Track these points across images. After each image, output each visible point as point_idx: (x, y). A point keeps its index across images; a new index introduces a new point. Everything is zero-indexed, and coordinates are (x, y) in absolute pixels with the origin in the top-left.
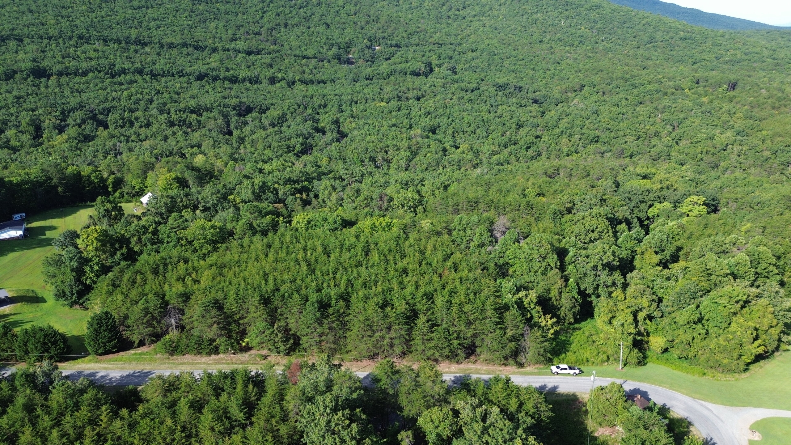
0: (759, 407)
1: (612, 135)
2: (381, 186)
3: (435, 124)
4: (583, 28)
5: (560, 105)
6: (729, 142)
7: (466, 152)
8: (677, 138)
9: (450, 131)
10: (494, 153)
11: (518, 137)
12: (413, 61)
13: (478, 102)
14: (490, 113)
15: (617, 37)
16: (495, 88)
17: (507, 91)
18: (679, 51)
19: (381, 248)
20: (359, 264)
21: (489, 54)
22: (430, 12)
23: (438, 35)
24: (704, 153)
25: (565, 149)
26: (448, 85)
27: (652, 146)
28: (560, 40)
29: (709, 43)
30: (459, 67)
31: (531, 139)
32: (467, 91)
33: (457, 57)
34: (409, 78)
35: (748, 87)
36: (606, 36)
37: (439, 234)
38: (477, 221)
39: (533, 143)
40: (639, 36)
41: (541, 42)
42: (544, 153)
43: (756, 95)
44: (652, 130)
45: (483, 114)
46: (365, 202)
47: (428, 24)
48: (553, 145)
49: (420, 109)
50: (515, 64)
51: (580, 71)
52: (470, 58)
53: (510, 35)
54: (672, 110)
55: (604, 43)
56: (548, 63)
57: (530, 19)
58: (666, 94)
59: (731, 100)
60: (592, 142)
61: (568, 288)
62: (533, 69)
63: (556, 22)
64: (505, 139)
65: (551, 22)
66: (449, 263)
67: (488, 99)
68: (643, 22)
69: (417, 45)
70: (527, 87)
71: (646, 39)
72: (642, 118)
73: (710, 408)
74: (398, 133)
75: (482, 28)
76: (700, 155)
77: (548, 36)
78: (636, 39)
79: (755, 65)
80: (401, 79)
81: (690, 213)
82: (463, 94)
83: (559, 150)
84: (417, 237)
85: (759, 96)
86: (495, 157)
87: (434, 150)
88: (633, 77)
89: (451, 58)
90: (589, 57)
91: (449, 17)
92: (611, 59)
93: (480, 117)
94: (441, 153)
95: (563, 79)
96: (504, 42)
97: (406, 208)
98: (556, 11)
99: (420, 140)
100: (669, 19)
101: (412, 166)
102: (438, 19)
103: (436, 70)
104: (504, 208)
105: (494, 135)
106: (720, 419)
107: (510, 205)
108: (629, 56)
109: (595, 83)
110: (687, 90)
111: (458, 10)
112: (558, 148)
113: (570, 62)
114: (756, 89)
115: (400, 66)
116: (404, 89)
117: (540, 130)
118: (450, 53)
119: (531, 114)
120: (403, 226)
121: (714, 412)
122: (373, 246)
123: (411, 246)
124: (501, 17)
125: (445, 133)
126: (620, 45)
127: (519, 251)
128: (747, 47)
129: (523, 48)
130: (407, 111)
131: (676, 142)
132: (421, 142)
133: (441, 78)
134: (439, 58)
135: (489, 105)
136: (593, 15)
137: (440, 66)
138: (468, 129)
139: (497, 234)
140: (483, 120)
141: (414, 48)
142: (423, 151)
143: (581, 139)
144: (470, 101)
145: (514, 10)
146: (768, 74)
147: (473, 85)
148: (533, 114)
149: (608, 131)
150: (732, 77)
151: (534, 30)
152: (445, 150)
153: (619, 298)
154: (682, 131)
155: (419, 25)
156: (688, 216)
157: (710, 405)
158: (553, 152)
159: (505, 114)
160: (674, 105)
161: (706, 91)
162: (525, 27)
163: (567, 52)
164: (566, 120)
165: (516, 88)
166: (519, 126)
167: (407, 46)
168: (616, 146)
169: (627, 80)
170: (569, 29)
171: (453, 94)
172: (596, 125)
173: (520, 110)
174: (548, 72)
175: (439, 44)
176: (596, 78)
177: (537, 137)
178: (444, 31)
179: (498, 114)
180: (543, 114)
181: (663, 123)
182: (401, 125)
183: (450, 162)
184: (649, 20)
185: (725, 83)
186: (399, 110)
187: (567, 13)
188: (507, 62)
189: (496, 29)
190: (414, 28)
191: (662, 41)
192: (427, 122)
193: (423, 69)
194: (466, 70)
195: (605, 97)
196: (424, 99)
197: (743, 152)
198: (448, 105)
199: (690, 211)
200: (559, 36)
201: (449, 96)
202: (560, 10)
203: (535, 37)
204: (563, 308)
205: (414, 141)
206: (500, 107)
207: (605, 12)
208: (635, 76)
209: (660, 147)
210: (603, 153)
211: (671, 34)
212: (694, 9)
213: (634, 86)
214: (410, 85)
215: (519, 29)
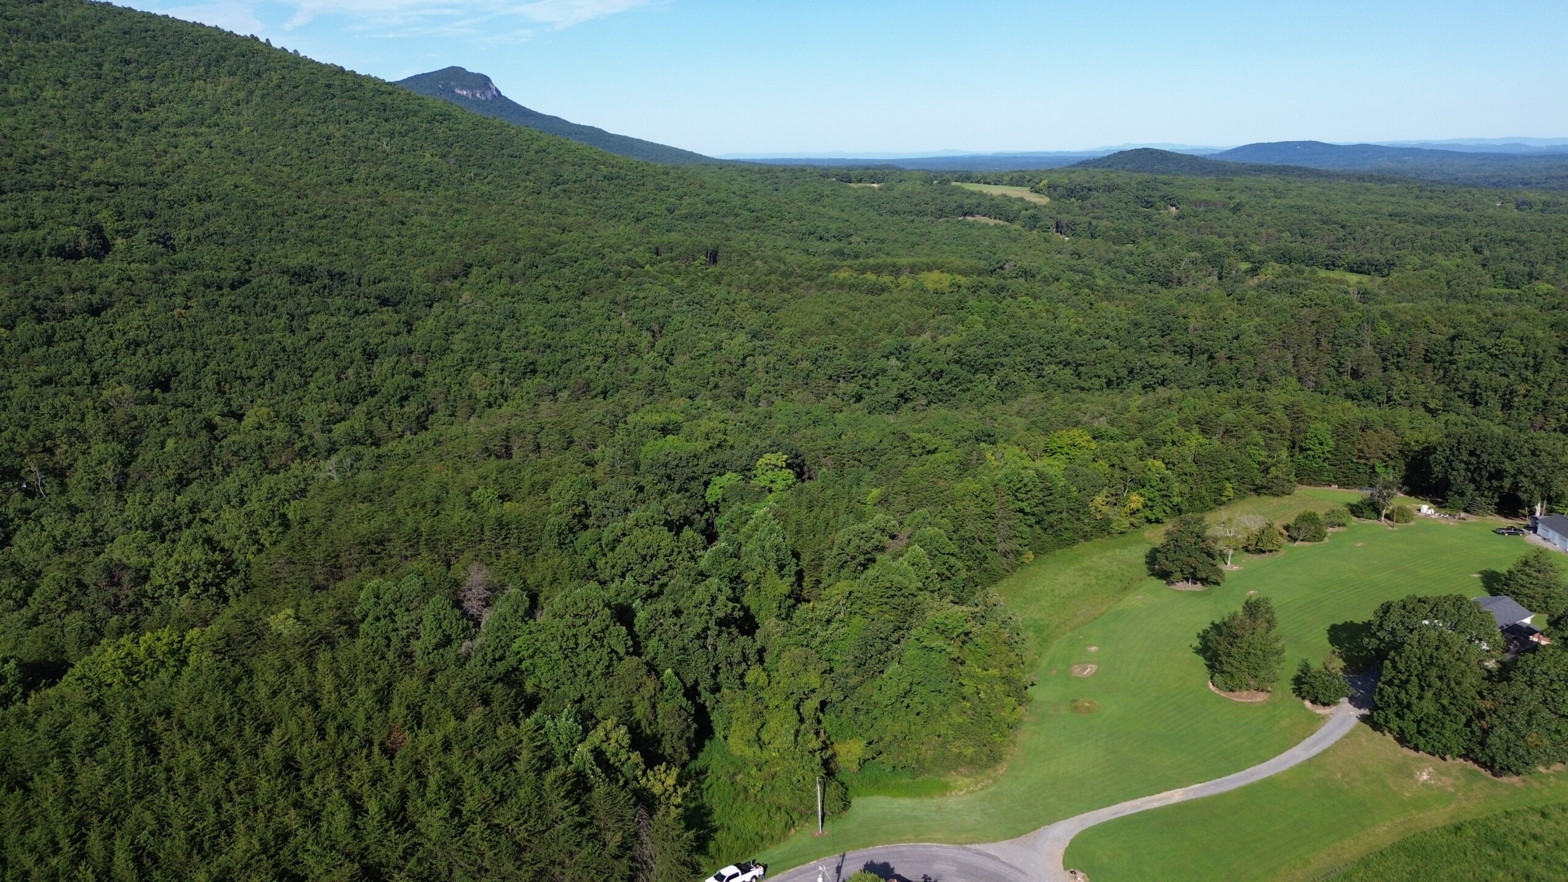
0: (1054, 821)
1: (559, 356)
2: (85, 545)
3: (165, 368)
4: (428, 155)
5: (437, 308)
6: (746, 352)
7: (267, 424)
8: (666, 352)
9: (209, 381)
10: (335, 419)
11: (376, 380)
12: (50, 224)
13: (258, 309)
14: (292, 331)
15: (497, 173)
16: (286, 278)
17: (317, 284)
18: (607, 199)
19: (190, 721)
20: (146, 788)
21: (244, 206)
22: (65, 113)
23: (99, 163)
24: (717, 373)
25: (482, 394)
26: (166, 276)
27: (632, 370)
28: (390, 178)
29: (650, 186)
30: (180, 235)
31: (403, 379)
32: (220, 288)
33: (167, 213)
34: (52, 264)
35: (735, 258)
36: (475, 170)
37: (327, 640)
38: (418, 588)
39: (412, 388)
40: (534, 171)
41: (350, 180)
42: (441, 407)
43: (751, 269)
44: (623, 342)
45: (277, 335)
46: (64, 598)
47: (65, 140)
48: (455, 388)
49: (111, 336)
50: (311, 227)
51: (452, 237)
52: (202, 215)
53: (278, 167)
54: (642, 303)
55: (477, 184)
56: (380, 223)
57: (314, 135)
58: (618, 275)
59: (718, 280)
60: (525, 374)
61: (666, 692)
62: (355, 236)
63: (372, 142)
64: (349, 384)
65: (360, 142)
66: (397, 710)
67: (279, 303)
68: (535, 147)
69: (52, 187)
70: (355, 272)
71: (548, 178)
72: (598, 321)
73: (992, 852)
74: (64, 398)
75: (207, 151)
76: (712, 379)
77: (363, 171)
78: (531, 178)
79: (727, 221)
80: (30, 268)
81: (773, 486)
82: (212, 294)
83: (470, 396)
84: (278, 663)
85: (755, 271)
86: (340, 429)
87: (182, 429)
88: (553, 246)
89: (151, 216)
90: (458, 211)
91: (117, 126)
92: (499, 213)
93: (275, 344)
94: (204, 436)
95: (423, 254)
96: (271, 180)
97: (193, 589)
98: (366, 121)
99: (137, 410)
100: (574, 143)
101: (134, 476)
102: (90, 128)
103: (120, 243)
104: (449, 542)
105: (319, 379)
106: (1016, 868)
107: (462, 534)
108: (527, 208)
109: (488, 259)
110: (647, 267)
111: (137, 110)
112: (465, 393)
113: (425, 219)
114: (747, 260)
115: (16, 236)
116: (45, 290)
117: (418, 360)
118: (147, 205)
119: (386, 328)
120: (221, 644)
121: (1003, 859)
122: (160, 724)
123: (275, 693)
124: (246, 129)
125: (195, 386)
126: (505, 188)
127: (542, 637)
128: (707, 191)
129: (318, 194)
130: (75, 344)
131: (667, 359)
132: (140, 415)
133: (141, 262)
134: (120, 216)
135: (285, 317)
136: (440, 130)
137: (128, 233)
138: (254, 372)
139: (472, 605)
140: (284, 350)
141: (44, 193)
142: (152, 437)
143: (503, 370)
144: (237, 309)
145: (274, 115)
146: (752, 235)
147: (232, 275)
148: (392, 327)
149: (548, 351)
150: (708, 242)
151: (330, 156)
152: (210, 427)
153: (760, 683)
154: (670, 338)
155: (43, 141)
156: (770, 491)
157: (990, 848)
158: (459, 404)
159: (329, 333)
160: (641, 295)
161: (677, 268)
162: (307, 150)
163: (409, 200)
164: (461, 336)
165: (331, 276)
166: (371, 356)
167: (22, 191)
168: (573, 376)
169: (544, 254)
170: (401, 157)
171: (187, 295)
172: (523, 341)
173: (358, 320)
174: (388, 241)
175: (110, 185)
176: (489, 250)
177: (416, 375)
178: (113, 155)
179: (314, 332)
180: (409, 326)
181: (636, 328)
182: (66, 379)
183: (235, 454)
184: (543, 143)
185: (699, 252)
186: (49, 342)
187: (388, 126)
188: (291, 223)
189: (240, 152)
190: (31, 149)
191: (575, 182)
192: (142, 364)
193: (84, 242)
194: (198, 241)
195: (517, 286)
196: (110, 312)
197: (771, 365)
198: (183, 322)
199: (772, 482)
200: (383, 169)
201: (178, 300)
202: (373, 119)
203: (335, 170)
204: (668, 737)
205: (119, 414)
206: (311, 318)
207: (461, 127)
208: (555, 245)
209: (645, 372)
210: (554, 394)
211: (587, 170)
212: (592, 128)
213: (561, 263)
214: (61, 281)
215: (296, 153)
